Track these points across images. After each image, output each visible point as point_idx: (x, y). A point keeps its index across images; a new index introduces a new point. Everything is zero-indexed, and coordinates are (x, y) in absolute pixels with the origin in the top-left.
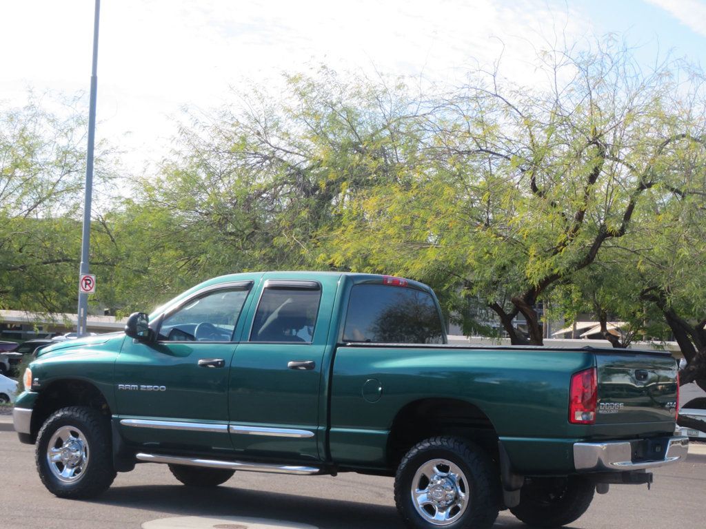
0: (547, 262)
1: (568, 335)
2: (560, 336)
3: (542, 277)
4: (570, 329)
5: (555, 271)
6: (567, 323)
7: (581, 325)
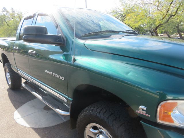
3: (159, 25)
5: (161, 23)
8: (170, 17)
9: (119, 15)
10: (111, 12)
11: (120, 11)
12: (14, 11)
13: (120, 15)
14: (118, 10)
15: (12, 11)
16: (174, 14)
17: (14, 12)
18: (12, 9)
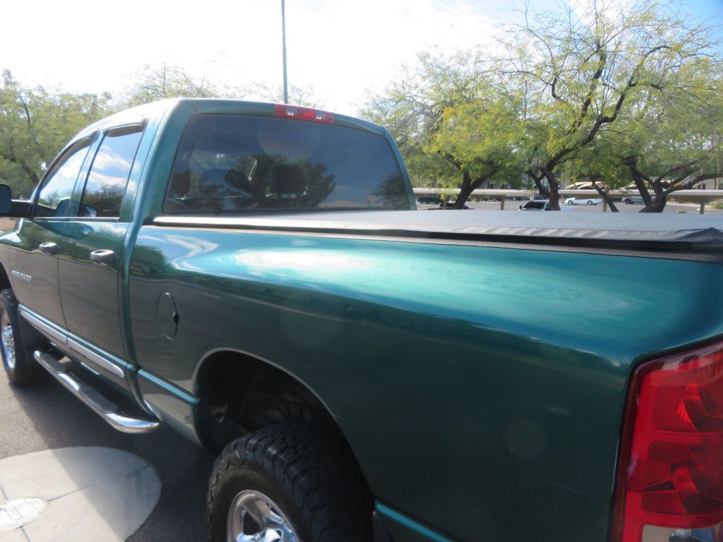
0: (561, 141)
1: (572, 188)
2: (568, 189)
3: (558, 151)
4: (573, 185)
5: (567, 146)
6: (572, 181)
7: (577, 184)
8: (598, 125)
9: (418, 109)
10: (387, 97)
11: (419, 94)
12: (13, 80)
13: (422, 112)
14: (414, 92)
15: (7, 83)
16: (610, 115)
17: (14, 84)
18: (8, 73)
